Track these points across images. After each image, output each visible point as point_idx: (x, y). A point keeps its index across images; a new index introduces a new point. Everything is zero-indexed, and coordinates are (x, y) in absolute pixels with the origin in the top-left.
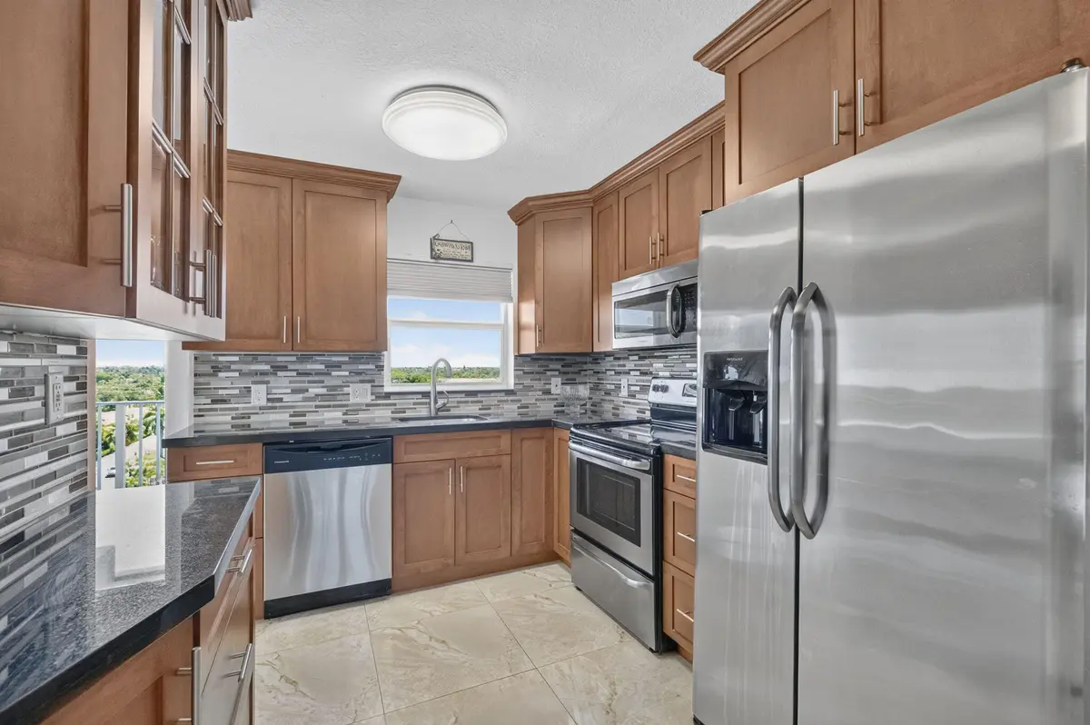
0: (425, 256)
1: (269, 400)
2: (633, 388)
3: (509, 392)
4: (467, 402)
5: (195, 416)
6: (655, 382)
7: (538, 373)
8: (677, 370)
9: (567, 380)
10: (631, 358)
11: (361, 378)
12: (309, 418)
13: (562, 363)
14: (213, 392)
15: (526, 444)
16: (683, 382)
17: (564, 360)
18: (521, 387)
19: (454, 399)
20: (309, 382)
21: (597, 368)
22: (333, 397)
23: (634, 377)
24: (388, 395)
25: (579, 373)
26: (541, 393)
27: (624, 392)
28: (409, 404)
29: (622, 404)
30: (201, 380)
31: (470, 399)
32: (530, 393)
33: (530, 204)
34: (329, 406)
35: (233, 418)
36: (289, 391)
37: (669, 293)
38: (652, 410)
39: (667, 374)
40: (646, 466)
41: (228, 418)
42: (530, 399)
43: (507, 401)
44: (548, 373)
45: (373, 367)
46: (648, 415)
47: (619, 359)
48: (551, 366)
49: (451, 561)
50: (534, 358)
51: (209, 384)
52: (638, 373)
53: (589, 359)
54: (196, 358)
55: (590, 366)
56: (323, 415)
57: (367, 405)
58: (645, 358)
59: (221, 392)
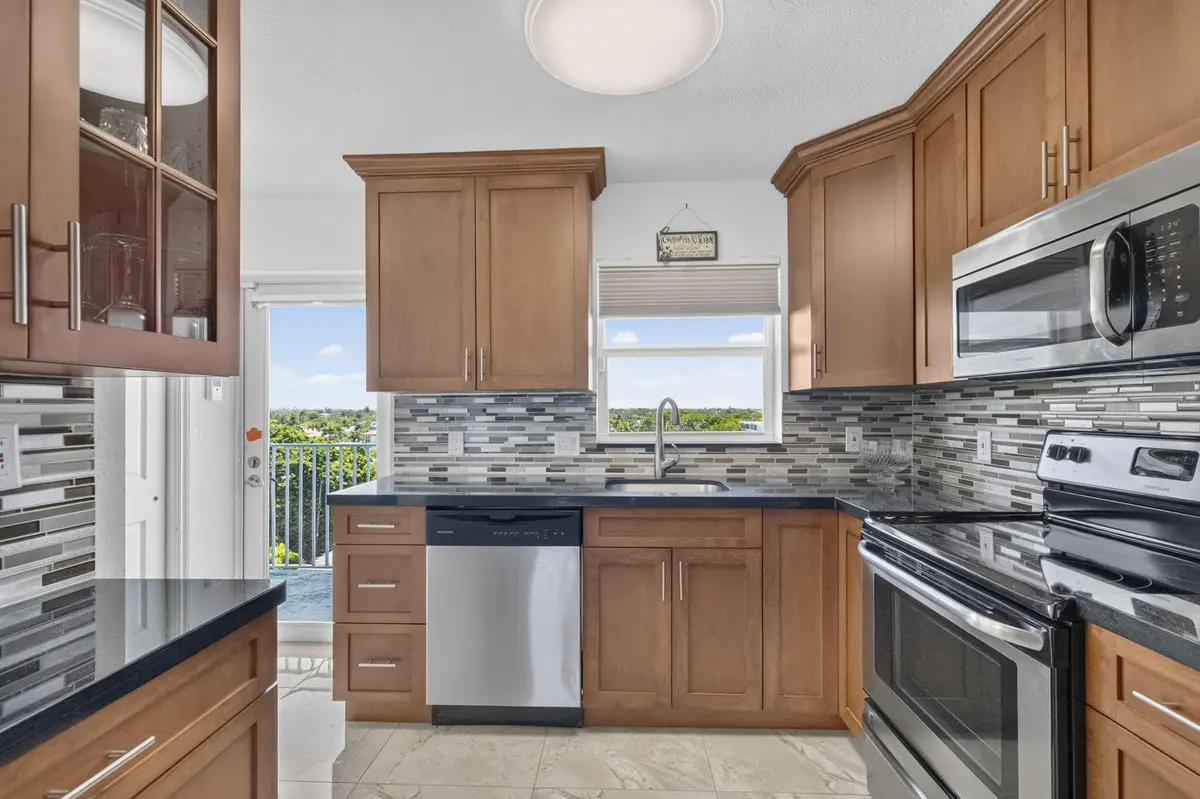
0: (650, 258)
1: (466, 449)
2: (1002, 449)
3: (773, 448)
4: (711, 460)
5: (396, 465)
6: (1054, 440)
7: (821, 419)
8: (1112, 417)
9: (873, 430)
10: (997, 394)
11: (567, 425)
12: (509, 473)
13: (865, 403)
14: (410, 439)
15: (789, 536)
16: (1133, 444)
17: (868, 398)
18: (793, 439)
19: (689, 456)
20: (509, 429)
21: (927, 411)
22: (536, 448)
23: (1006, 429)
24: (601, 448)
25: (896, 418)
26: (827, 450)
27: (983, 455)
28: (629, 460)
29: (978, 476)
30: (401, 425)
31: (714, 456)
32: (809, 450)
33: (802, 154)
34: (531, 460)
35: (431, 470)
36: (487, 439)
37: (1098, 247)
38: (1047, 494)
39: (1088, 425)
40: (1035, 641)
41: (426, 470)
42: (805, 458)
43: (772, 460)
44: (840, 420)
45: (582, 410)
46: (1037, 502)
47: (972, 395)
48: (845, 409)
49: (666, 700)
50: (815, 395)
51: (408, 430)
52: (1014, 421)
53: (913, 397)
54: (396, 401)
55: (915, 408)
56: (524, 471)
57: (575, 460)
58: (1030, 393)
59: (419, 439)
